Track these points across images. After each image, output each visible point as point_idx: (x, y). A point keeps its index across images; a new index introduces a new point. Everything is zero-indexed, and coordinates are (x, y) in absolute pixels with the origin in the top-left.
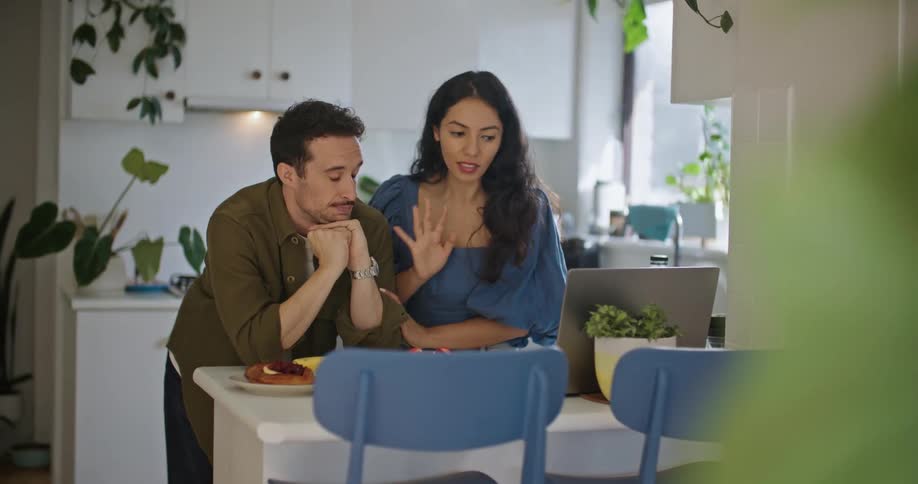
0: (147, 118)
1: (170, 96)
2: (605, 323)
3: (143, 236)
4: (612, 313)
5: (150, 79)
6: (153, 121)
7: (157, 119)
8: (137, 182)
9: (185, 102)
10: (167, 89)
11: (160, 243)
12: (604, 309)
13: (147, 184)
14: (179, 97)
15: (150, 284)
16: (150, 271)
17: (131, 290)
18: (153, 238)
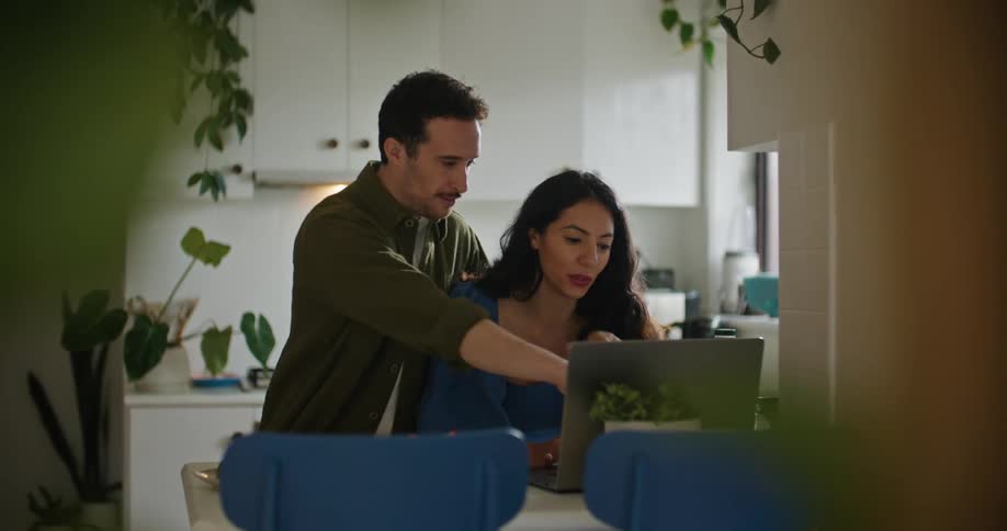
0: (208, 194)
1: (237, 169)
2: (610, 403)
3: (209, 325)
4: (621, 393)
5: (213, 152)
6: (216, 197)
7: (220, 195)
8: (199, 264)
9: (254, 176)
10: (233, 162)
11: (228, 332)
12: (612, 389)
13: (210, 267)
14: (247, 169)
15: (219, 377)
16: (218, 364)
17: (199, 385)
18: (221, 327)
